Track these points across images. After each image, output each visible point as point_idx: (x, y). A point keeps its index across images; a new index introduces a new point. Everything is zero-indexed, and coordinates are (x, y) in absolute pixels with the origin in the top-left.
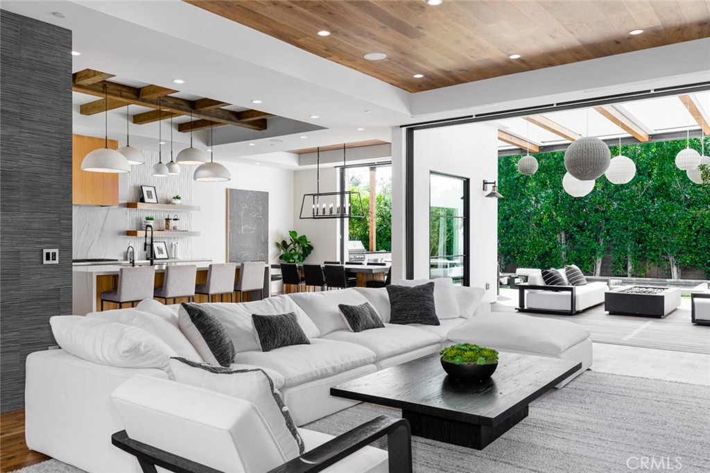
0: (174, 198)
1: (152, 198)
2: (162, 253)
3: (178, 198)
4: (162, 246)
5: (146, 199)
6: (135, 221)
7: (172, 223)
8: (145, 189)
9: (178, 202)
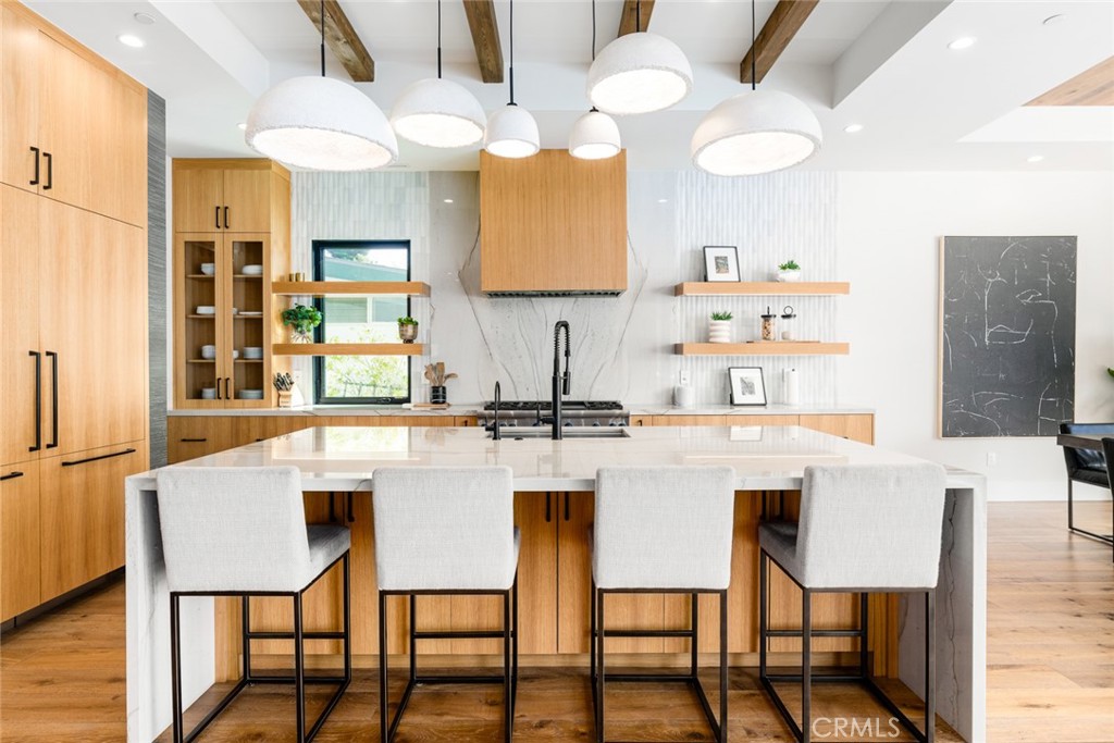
0: (784, 268)
1: (727, 271)
2: (752, 392)
3: (792, 266)
4: (753, 376)
5: (712, 275)
6: (693, 325)
7: (777, 325)
8: (711, 255)
9: (790, 275)
